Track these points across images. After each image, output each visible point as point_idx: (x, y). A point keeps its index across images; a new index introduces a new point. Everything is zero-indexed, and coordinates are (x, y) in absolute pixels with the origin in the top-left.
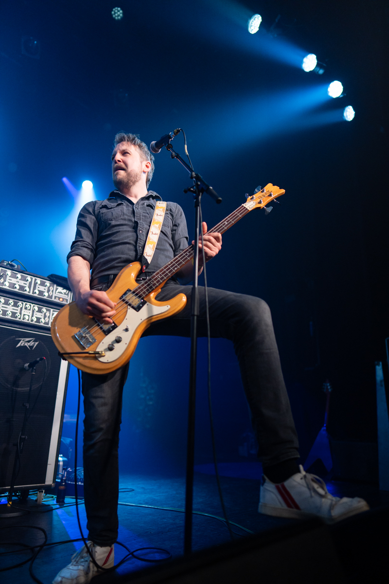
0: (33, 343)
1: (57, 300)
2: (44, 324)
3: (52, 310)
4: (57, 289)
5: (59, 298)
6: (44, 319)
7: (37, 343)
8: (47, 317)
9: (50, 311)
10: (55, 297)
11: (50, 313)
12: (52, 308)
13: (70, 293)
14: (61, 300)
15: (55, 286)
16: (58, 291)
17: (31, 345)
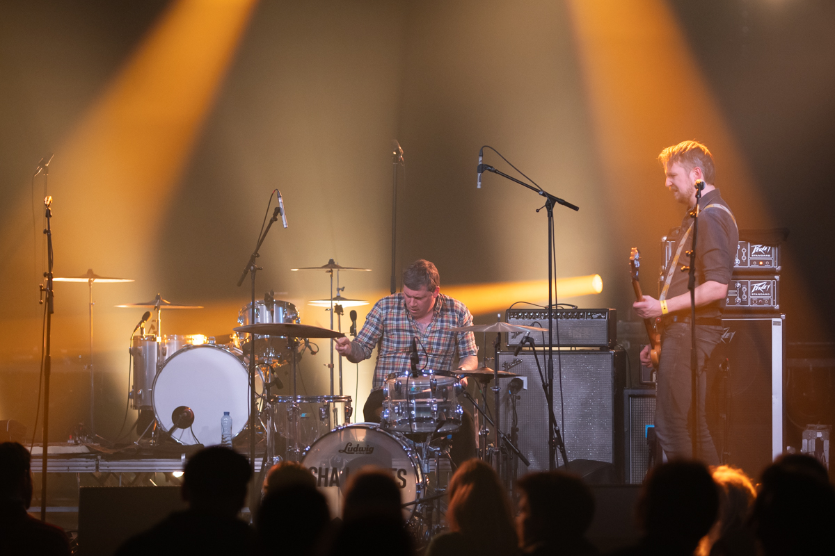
0: (728, 334)
1: (755, 266)
3: (749, 282)
4: (752, 249)
5: (758, 262)
6: (740, 297)
7: (733, 334)
8: (744, 293)
9: (747, 284)
10: (752, 262)
11: (747, 287)
12: (749, 279)
13: (773, 251)
14: (761, 263)
15: (749, 245)
16: (754, 252)
17: (726, 337)
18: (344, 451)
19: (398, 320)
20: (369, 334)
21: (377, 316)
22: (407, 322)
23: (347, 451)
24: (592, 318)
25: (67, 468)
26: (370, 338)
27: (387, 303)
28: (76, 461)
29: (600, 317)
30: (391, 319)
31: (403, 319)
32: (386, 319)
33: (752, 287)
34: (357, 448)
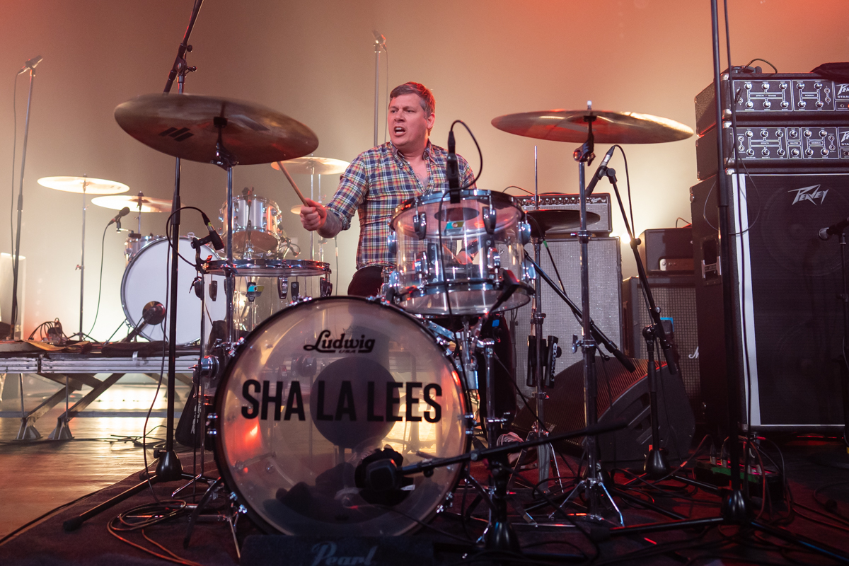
0: (819, 193)
1: (843, 109)
2: (829, 156)
3: (837, 129)
4: (837, 89)
6: (827, 148)
7: (825, 193)
8: (832, 143)
9: (834, 131)
10: (838, 104)
11: (835, 136)
12: (837, 126)
15: (833, 84)
16: (840, 92)
17: (816, 197)
18: (315, 347)
19: (389, 174)
20: (352, 195)
21: (360, 172)
22: (402, 176)
23: (320, 347)
24: (592, 203)
25: (6, 368)
26: (353, 200)
27: (372, 157)
28: (15, 360)
29: (599, 202)
30: (380, 175)
31: (395, 173)
32: (373, 176)
33: (841, 136)
34: (341, 341)
